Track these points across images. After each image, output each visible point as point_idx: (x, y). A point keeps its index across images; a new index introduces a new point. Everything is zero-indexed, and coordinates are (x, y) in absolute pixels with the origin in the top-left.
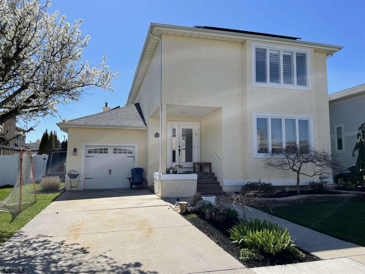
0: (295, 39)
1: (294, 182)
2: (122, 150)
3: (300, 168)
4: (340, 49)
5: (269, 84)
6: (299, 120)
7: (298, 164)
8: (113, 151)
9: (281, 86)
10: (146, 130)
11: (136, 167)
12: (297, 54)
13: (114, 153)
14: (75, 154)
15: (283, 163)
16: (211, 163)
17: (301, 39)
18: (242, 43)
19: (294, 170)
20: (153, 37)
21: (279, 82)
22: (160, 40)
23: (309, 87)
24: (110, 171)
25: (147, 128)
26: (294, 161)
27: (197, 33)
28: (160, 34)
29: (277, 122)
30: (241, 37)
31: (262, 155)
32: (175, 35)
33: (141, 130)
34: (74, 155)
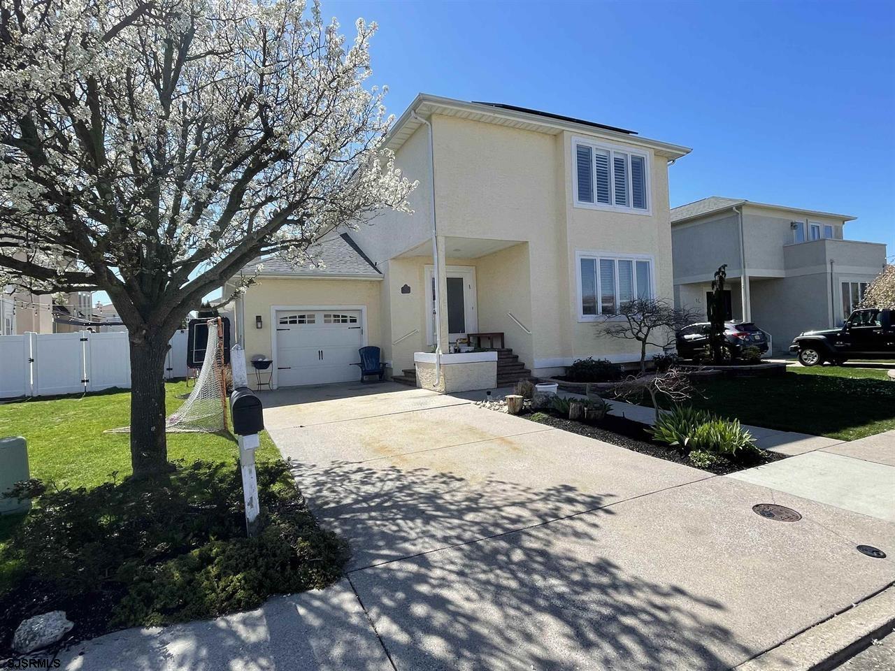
0: (628, 132)
1: (636, 356)
2: (339, 316)
3: (646, 336)
4: (688, 153)
5: (596, 206)
6: (637, 262)
7: (645, 330)
8: (323, 319)
9: (613, 207)
10: (380, 282)
11: (366, 345)
12: (633, 157)
13: (325, 321)
14: (259, 326)
15: (620, 328)
16: (503, 333)
17: (637, 133)
18: (555, 135)
19: (639, 339)
20: (418, 118)
21: (609, 201)
22: (429, 124)
23: (648, 211)
24: (321, 353)
25: (384, 278)
26: (640, 325)
27: (492, 114)
28: (428, 113)
29: (608, 264)
30: (557, 126)
31: (590, 317)
32: (454, 116)
33: (371, 281)
34: (258, 328)
